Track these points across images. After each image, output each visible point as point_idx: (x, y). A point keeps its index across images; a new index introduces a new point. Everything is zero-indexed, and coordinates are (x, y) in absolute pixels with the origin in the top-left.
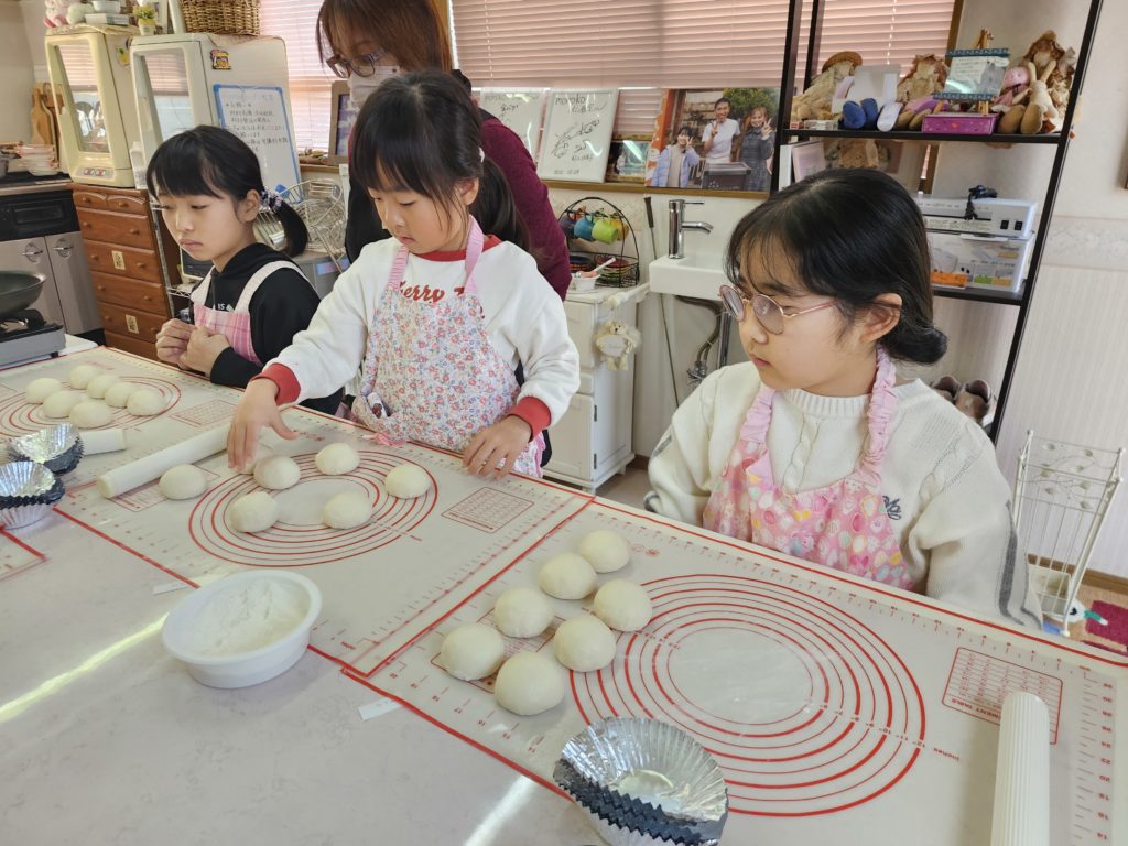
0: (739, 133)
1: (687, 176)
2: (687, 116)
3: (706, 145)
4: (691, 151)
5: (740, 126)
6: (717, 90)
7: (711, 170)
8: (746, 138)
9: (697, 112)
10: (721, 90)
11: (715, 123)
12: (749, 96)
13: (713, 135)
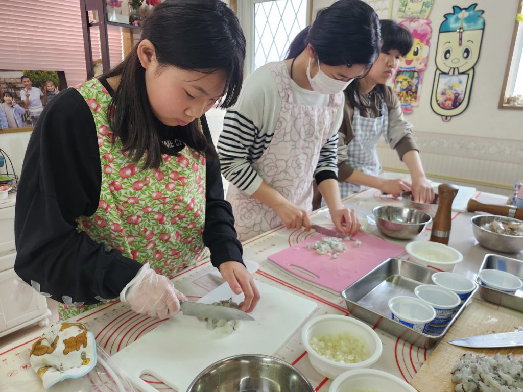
0: (43, 95)
1: (21, 120)
2: (4, 86)
3: (25, 101)
4: (17, 106)
5: (42, 91)
6: (18, 71)
7: (34, 115)
8: (48, 97)
9: (10, 83)
10: (22, 71)
11: (25, 89)
12: (40, 75)
13: (28, 96)
